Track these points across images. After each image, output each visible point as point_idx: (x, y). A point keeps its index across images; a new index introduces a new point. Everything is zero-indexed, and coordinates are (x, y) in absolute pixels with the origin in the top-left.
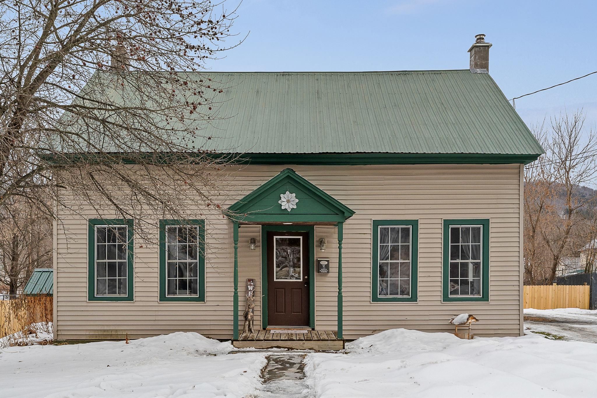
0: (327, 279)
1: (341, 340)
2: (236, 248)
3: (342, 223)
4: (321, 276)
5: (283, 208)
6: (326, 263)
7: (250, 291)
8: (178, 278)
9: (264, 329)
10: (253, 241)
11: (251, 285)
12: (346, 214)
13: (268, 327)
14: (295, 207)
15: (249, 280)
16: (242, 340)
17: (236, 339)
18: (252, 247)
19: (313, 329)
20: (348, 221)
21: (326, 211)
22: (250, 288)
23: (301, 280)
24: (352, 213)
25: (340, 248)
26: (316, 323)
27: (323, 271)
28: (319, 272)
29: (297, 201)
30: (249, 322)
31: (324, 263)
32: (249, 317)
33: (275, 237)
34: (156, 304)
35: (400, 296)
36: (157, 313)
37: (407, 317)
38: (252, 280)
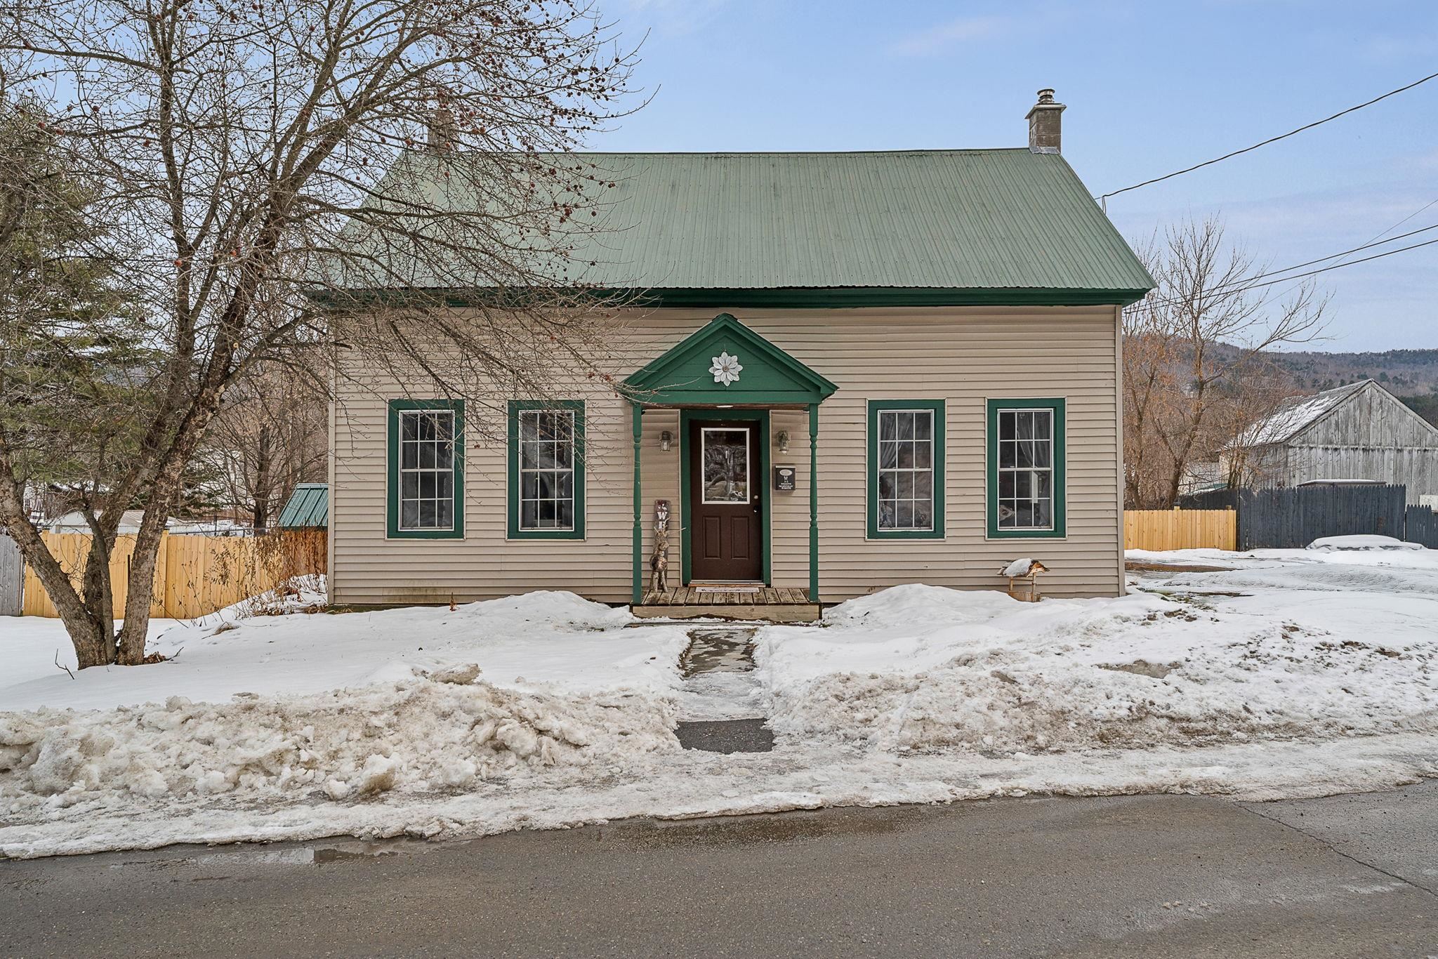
0: (792, 501)
1: (816, 604)
2: (637, 449)
3: (817, 405)
4: (782, 494)
5: (716, 380)
6: (791, 473)
7: (662, 520)
8: (539, 500)
9: (685, 585)
10: (666, 436)
11: (662, 511)
12: (824, 390)
13: (693, 582)
14: (737, 379)
15: (660, 503)
16: (647, 605)
17: (637, 602)
18: (665, 444)
19: (769, 586)
20: (826, 403)
21: (789, 385)
22: (662, 516)
23: (748, 502)
24: (833, 388)
25: (813, 448)
26: (773, 575)
27: (784, 486)
28: (777, 488)
29: (741, 368)
30: (660, 573)
31: (786, 473)
32: (660, 566)
33: (703, 430)
34: (502, 543)
35: (914, 529)
36: (504, 559)
37: (926, 564)
38: (665, 502)
